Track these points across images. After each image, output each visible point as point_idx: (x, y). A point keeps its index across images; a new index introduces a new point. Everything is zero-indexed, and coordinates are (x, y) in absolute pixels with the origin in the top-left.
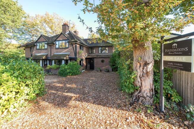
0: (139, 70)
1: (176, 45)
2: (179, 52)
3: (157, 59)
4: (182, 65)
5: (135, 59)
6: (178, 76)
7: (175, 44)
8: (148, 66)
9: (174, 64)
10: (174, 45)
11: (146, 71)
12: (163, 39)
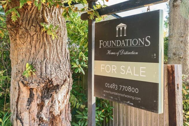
0: (25, 116)
1: (123, 28)
2: (129, 49)
3: (81, 70)
4: (136, 90)
5: (14, 71)
6: (123, 111)
7: (121, 25)
8: (55, 95)
9: (119, 87)
10: (119, 29)
11: (51, 112)
12: (95, 8)
